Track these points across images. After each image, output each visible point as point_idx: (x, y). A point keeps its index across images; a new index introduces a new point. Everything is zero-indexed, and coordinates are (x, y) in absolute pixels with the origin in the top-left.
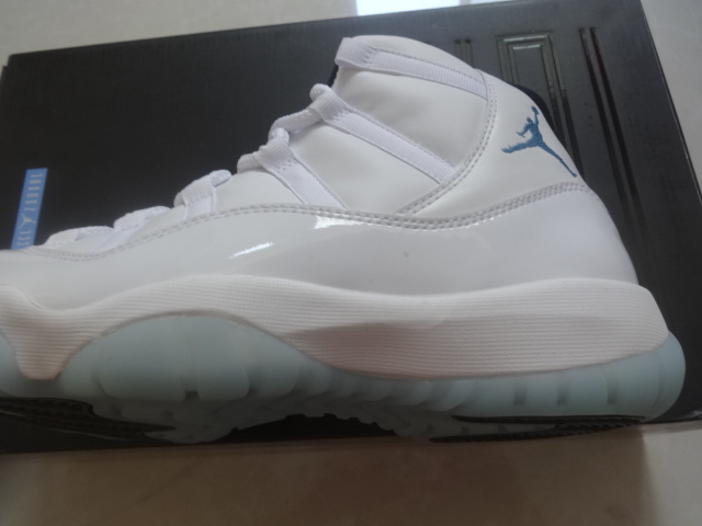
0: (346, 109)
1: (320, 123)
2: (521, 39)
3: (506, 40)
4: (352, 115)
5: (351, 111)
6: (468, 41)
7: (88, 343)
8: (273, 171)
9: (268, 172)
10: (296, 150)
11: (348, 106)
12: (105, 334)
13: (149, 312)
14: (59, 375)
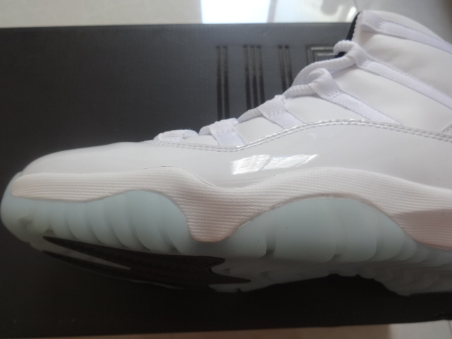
0: (369, 59)
1: (354, 66)
2: (322, 48)
3: (313, 49)
4: (373, 63)
5: (373, 61)
6: (287, 47)
7: (259, 214)
8: (325, 97)
9: (321, 98)
10: (341, 83)
11: (370, 57)
12: (273, 208)
13: (308, 193)
14: (227, 238)
